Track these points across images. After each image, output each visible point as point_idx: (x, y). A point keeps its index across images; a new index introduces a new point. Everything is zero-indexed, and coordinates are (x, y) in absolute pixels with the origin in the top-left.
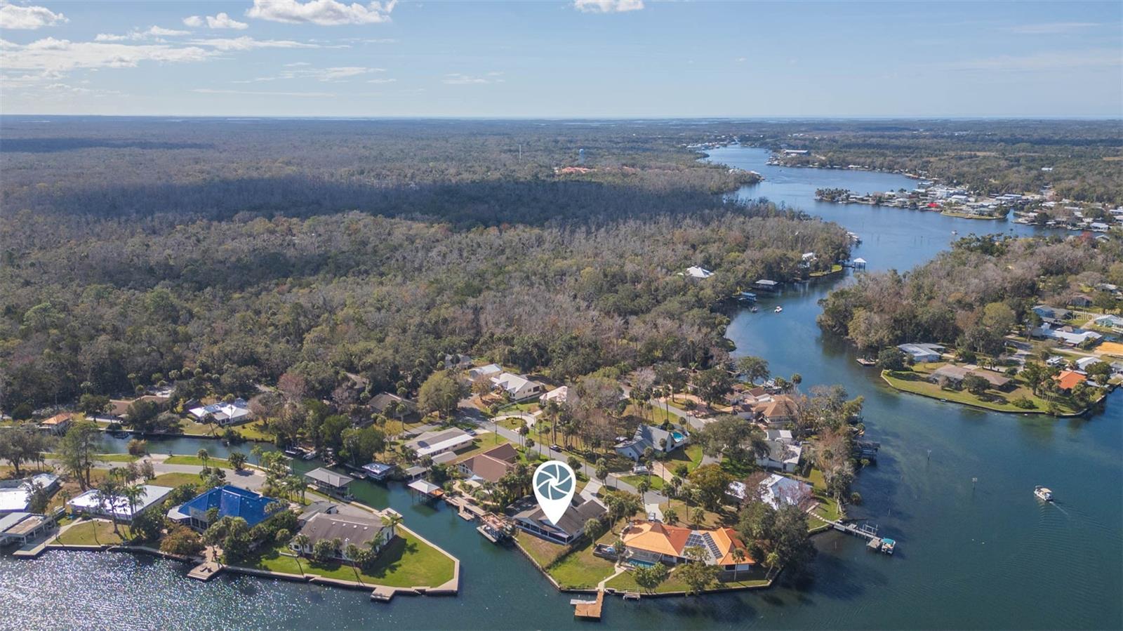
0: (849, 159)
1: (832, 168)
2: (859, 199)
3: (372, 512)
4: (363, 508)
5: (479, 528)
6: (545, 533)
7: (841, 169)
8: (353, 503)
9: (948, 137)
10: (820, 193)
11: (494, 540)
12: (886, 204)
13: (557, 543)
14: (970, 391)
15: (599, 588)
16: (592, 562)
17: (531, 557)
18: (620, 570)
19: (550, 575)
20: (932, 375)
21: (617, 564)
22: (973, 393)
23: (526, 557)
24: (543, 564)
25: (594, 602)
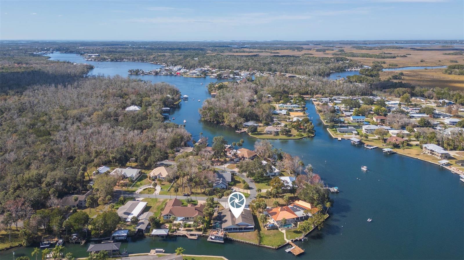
0: (123, 57)
1: (117, 61)
2: (148, 73)
3: (148, 255)
4: (141, 255)
5: (208, 240)
6: (241, 229)
7: (120, 61)
8: (129, 255)
9: (143, 48)
10: (130, 71)
11: (223, 242)
12: (160, 74)
13: (249, 231)
14: (282, 135)
15: (288, 241)
16: (271, 233)
17: (247, 242)
18: (284, 231)
19: (264, 245)
20: (265, 132)
21: (280, 230)
22: (284, 135)
23: (244, 243)
24: (255, 242)
25: (294, 247)
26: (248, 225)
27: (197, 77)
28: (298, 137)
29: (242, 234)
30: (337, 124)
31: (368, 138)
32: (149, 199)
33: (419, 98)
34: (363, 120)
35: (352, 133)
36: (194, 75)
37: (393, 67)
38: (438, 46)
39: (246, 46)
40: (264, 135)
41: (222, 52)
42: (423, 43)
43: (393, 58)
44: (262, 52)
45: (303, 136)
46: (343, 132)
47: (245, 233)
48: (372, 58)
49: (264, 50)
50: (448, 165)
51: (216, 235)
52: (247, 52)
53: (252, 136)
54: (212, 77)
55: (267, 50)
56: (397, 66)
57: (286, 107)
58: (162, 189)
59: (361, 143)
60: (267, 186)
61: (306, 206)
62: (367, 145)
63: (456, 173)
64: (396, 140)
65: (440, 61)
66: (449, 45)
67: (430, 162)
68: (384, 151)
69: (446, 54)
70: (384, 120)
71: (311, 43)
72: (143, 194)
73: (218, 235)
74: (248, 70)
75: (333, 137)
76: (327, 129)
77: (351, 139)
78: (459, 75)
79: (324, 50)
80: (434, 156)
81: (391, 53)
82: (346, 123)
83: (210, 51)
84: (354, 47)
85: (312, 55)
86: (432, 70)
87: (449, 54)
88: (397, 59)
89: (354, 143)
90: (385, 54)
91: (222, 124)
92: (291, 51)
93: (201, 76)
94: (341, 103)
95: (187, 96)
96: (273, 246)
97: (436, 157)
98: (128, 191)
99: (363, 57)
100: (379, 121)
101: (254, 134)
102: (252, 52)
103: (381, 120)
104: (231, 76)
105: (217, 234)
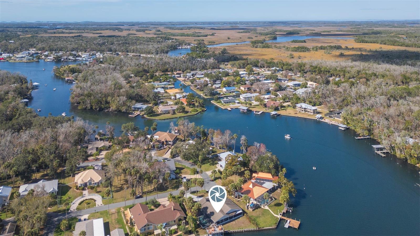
6: (232, 217)
13: (239, 218)
14: (178, 112)
15: (279, 216)
16: (258, 213)
17: (246, 230)
18: (267, 208)
19: (263, 227)
20: (160, 112)
21: (262, 207)
22: (181, 112)
23: (242, 232)
24: (252, 228)
25: (289, 221)
26: (236, 211)
27: (28, 61)
28: (194, 112)
29: (234, 222)
30: (215, 96)
31: (251, 105)
32: (97, 214)
33: (255, 68)
34: (234, 90)
35: (235, 102)
36: (25, 60)
37: (212, 44)
38: (229, 26)
39: (58, 27)
40: (162, 115)
41: (37, 33)
42: (216, 24)
43: (206, 36)
44: (83, 33)
45: (198, 111)
46: (228, 103)
47: (236, 220)
48: (189, 36)
49: (83, 31)
50: (321, 118)
51: (214, 232)
52: (67, 33)
53: (150, 118)
54: (48, 60)
55: (86, 31)
56: (214, 43)
57: (158, 85)
58: (103, 197)
59: (249, 111)
60: (212, 166)
61: (267, 177)
62: (256, 112)
63: (332, 124)
64: (274, 104)
65: (240, 38)
66: (234, 25)
67: (309, 118)
68: (271, 114)
69: (239, 32)
70: (250, 88)
71: (125, 24)
72: (82, 210)
73: (216, 232)
74: (85, 51)
75: (223, 108)
76: (211, 101)
77: (239, 108)
78: (263, 48)
79: (144, 31)
80: (307, 112)
81: (200, 32)
82: (222, 95)
83: (21, 33)
84: (167, 28)
85: (136, 35)
86: (241, 45)
87: (242, 32)
88: (209, 37)
89: (243, 111)
90: (196, 33)
91: (107, 110)
92: (111, 31)
93: (33, 60)
94: (203, 77)
95: (38, 84)
96: (271, 226)
97: (309, 113)
98: (60, 211)
99: (182, 36)
100: (246, 90)
101: (151, 116)
102: (72, 33)
103: (248, 88)
104: (71, 57)
105: (215, 230)
